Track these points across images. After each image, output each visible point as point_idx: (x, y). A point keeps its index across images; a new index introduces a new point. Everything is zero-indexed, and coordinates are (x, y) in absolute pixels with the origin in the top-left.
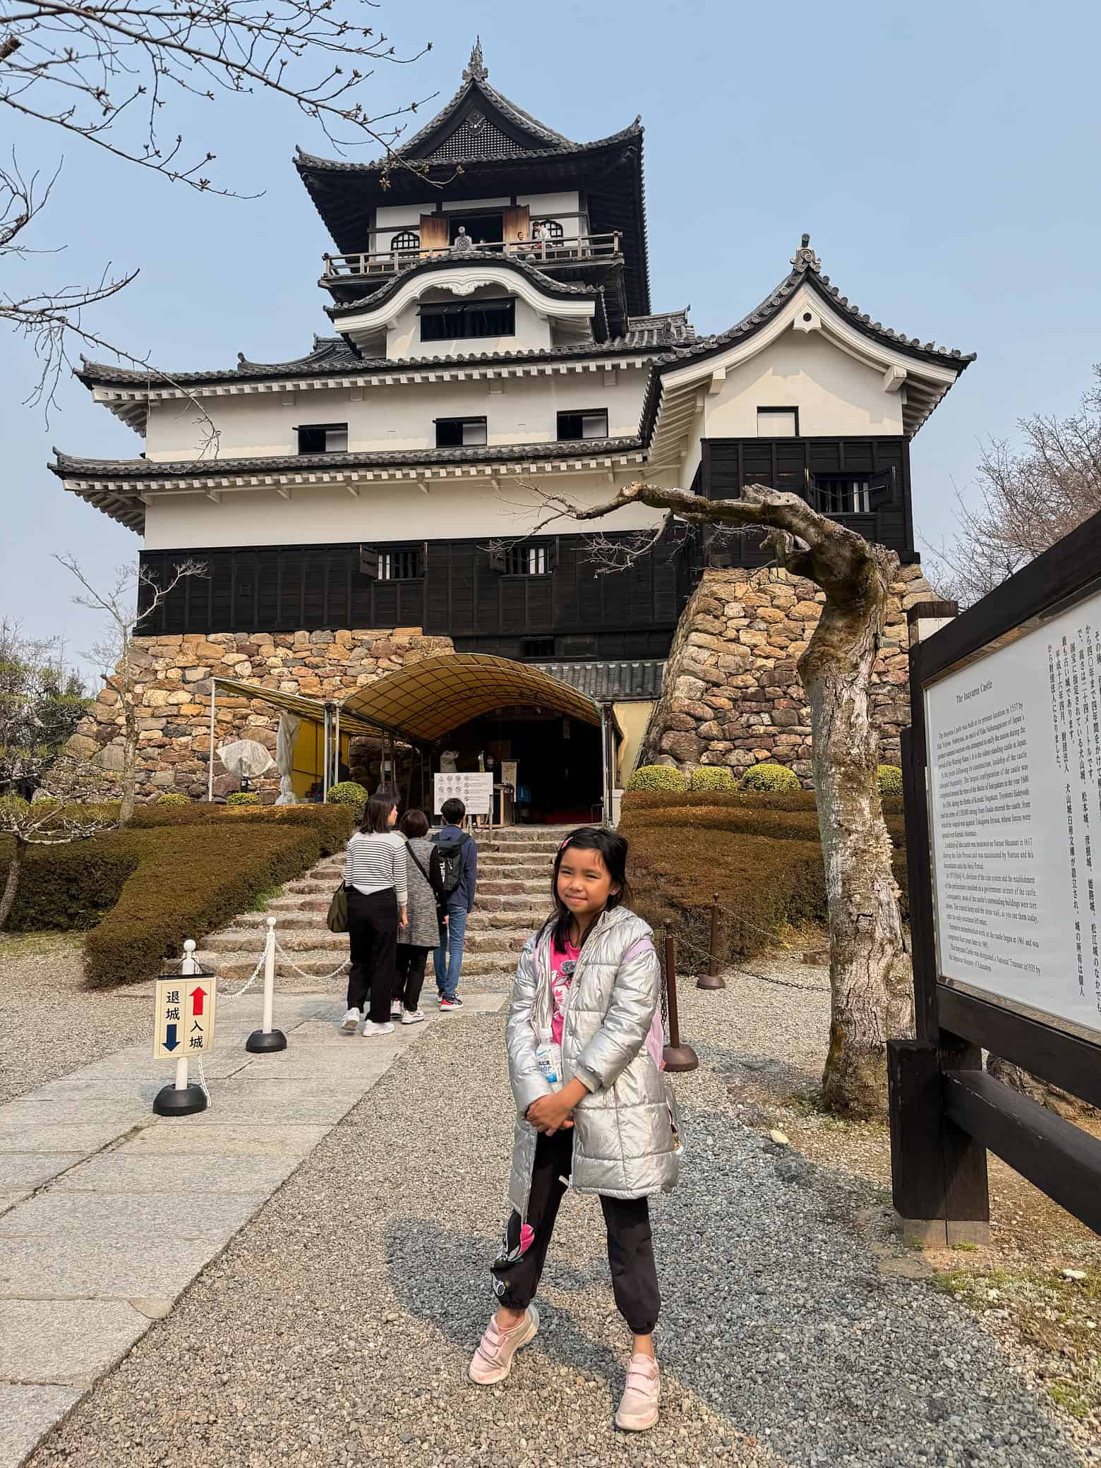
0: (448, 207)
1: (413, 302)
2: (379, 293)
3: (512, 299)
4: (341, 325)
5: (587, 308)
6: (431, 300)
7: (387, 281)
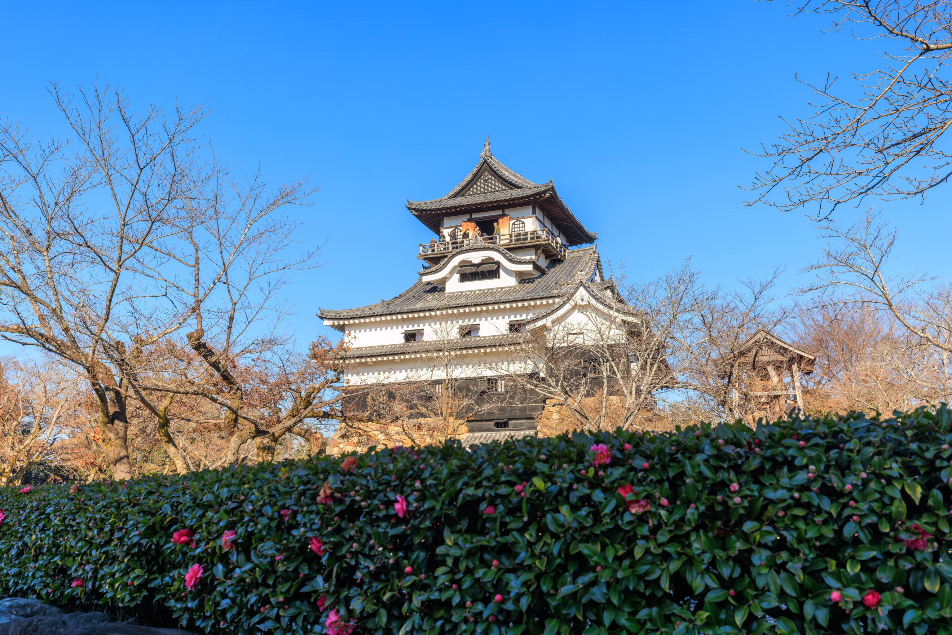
0: (475, 216)
1: (455, 267)
2: (442, 263)
3: (498, 263)
4: (426, 279)
5: (529, 268)
6: (464, 264)
7: (446, 257)
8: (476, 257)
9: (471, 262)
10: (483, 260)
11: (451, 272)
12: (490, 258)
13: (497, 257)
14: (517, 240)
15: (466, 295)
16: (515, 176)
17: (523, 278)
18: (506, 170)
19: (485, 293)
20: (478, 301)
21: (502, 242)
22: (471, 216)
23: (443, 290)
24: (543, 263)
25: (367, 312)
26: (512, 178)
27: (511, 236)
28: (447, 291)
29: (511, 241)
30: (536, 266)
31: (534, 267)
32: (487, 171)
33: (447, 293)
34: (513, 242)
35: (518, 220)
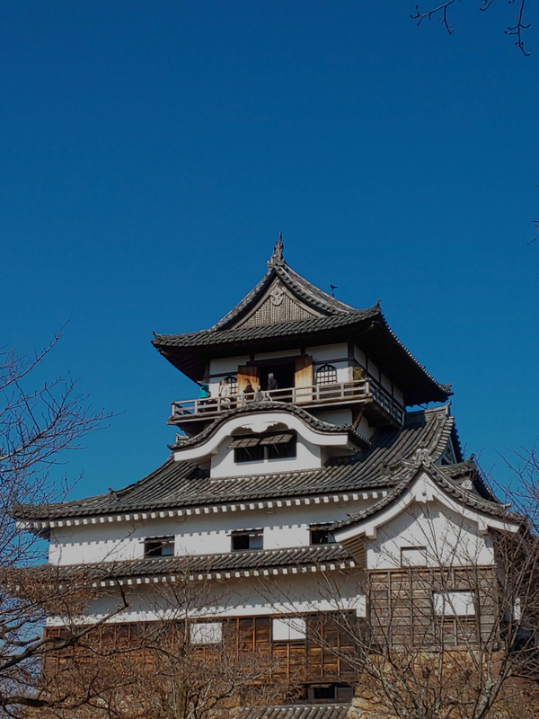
1: (227, 438)
3: (294, 433)
4: (180, 456)
5: (341, 440)
6: (240, 434)
7: (213, 421)
8: (259, 423)
9: (250, 430)
10: (270, 428)
11: (219, 446)
12: (281, 425)
13: (292, 422)
14: (321, 397)
15: (243, 484)
16: (322, 297)
17: (331, 457)
18: (308, 287)
19: (273, 480)
20: (261, 493)
21: (299, 400)
22: (252, 358)
23: (206, 474)
24: (364, 433)
25: (86, 509)
26: (318, 299)
27: (314, 390)
28: (212, 476)
29: (314, 397)
30: (353, 438)
31: (349, 439)
32: (277, 289)
33: (213, 479)
34: (318, 400)
35: (326, 365)
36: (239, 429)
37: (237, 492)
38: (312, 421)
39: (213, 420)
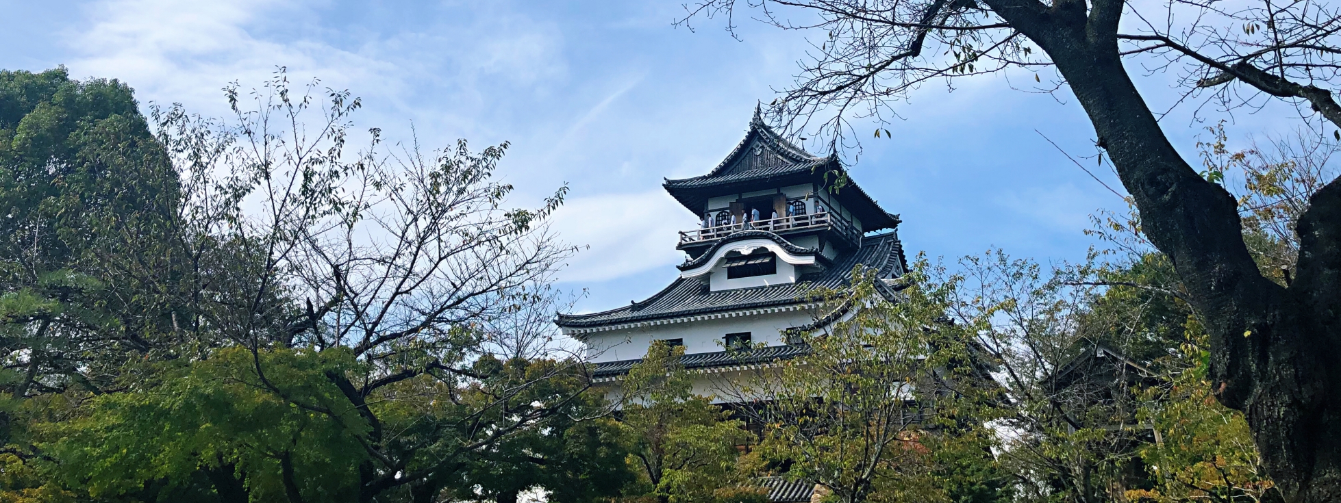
0: (748, 195)
1: (722, 259)
2: (705, 255)
3: (773, 255)
4: (687, 275)
5: (810, 260)
6: (732, 256)
8: (746, 248)
9: (739, 252)
10: (754, 251)
11: (716, 266)
12: (763, 249)
13: (772, 247)
14: (794, 225)
15: (735, 295)
17: (803, 273)
18: (781, 141)
19: (758, 292)
20: (748, 302)
22: (739, 196)
23: (707, 288)
24: (827, 253)
25: (614, 317)
28: (713, 289)
29: (788, 226)
30: (819, 258)
31: (816, 259)
32: (758, 143)
33: (712, 292)
34: (791, 228)
35: (797, 201)
36: (731, 252)
37: (730, 302)
38: (788, 245)
39: (711, 246)
